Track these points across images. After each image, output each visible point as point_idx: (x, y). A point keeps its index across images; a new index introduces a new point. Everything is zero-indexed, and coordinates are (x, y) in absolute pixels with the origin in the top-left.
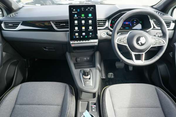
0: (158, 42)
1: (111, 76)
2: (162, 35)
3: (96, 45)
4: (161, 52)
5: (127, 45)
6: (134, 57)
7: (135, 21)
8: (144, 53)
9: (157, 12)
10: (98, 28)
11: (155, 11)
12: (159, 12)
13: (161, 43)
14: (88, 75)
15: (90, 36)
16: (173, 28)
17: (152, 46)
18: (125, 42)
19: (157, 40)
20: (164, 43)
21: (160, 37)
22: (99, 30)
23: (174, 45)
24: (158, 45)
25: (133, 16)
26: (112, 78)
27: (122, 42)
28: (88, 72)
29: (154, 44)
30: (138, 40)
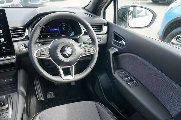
0: (87, 50)
1: (51, 96)
2: (91, 41)
3: (13, 62)
4: (93, 62)
5: (51, 58)
6: (62, 72)
7: (64, 27)
8: (73, 66)
9: (87, 14)
10: (13, 39)
11: (86, 14)
12: (91, 14)
13: (91, 52)
14: (4, 105)
15: (4, 51)
16: (105, 32)
17: (81, 56)
18: (47, 55)
19: (86, 48)
20: (94, 51)
21: (90, 44)
22: (15, 41)
23: (109, 51)
24: (88, 54)
25: (53, 20)
26: (52, 98)
27: (43, 56)
28: (3, 101)
29: (83, 53)
30: (63, 50)
